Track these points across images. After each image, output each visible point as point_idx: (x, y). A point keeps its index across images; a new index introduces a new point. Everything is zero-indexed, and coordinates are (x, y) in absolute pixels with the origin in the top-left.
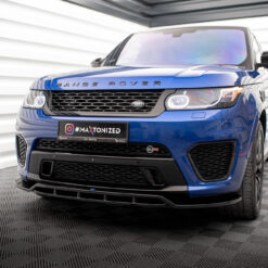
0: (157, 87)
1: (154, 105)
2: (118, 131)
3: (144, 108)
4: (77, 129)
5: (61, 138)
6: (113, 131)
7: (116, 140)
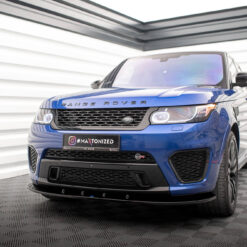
0: (143, 105)
1: (141, 120)
2: (112, 142)
3: (133, 123)
4: (79, 141)
5: (65, 148)
7: (111, 150)
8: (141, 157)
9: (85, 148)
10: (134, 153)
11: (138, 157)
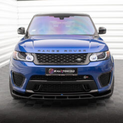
1: (85, 60)
2: (74, 71)
3: (82, 61)
4: (55, 71)
5: (47, 75)
7: (73, 75)
9: (59, 75)
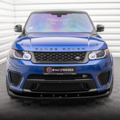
0: (84, 51)
1: (84, 58)
2: (73, 70)
3: (81, 60)
4: (53, 70)
5: (45, 74)
6: (70, 70)
7: (72, 74)
8: (85, 76)
9: (58, 74)
10: (82, 74)
11: (84, 76)
